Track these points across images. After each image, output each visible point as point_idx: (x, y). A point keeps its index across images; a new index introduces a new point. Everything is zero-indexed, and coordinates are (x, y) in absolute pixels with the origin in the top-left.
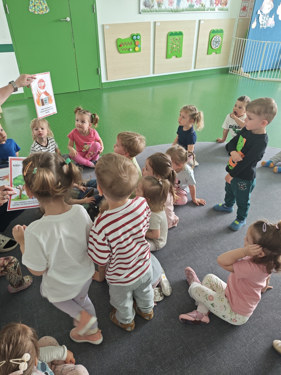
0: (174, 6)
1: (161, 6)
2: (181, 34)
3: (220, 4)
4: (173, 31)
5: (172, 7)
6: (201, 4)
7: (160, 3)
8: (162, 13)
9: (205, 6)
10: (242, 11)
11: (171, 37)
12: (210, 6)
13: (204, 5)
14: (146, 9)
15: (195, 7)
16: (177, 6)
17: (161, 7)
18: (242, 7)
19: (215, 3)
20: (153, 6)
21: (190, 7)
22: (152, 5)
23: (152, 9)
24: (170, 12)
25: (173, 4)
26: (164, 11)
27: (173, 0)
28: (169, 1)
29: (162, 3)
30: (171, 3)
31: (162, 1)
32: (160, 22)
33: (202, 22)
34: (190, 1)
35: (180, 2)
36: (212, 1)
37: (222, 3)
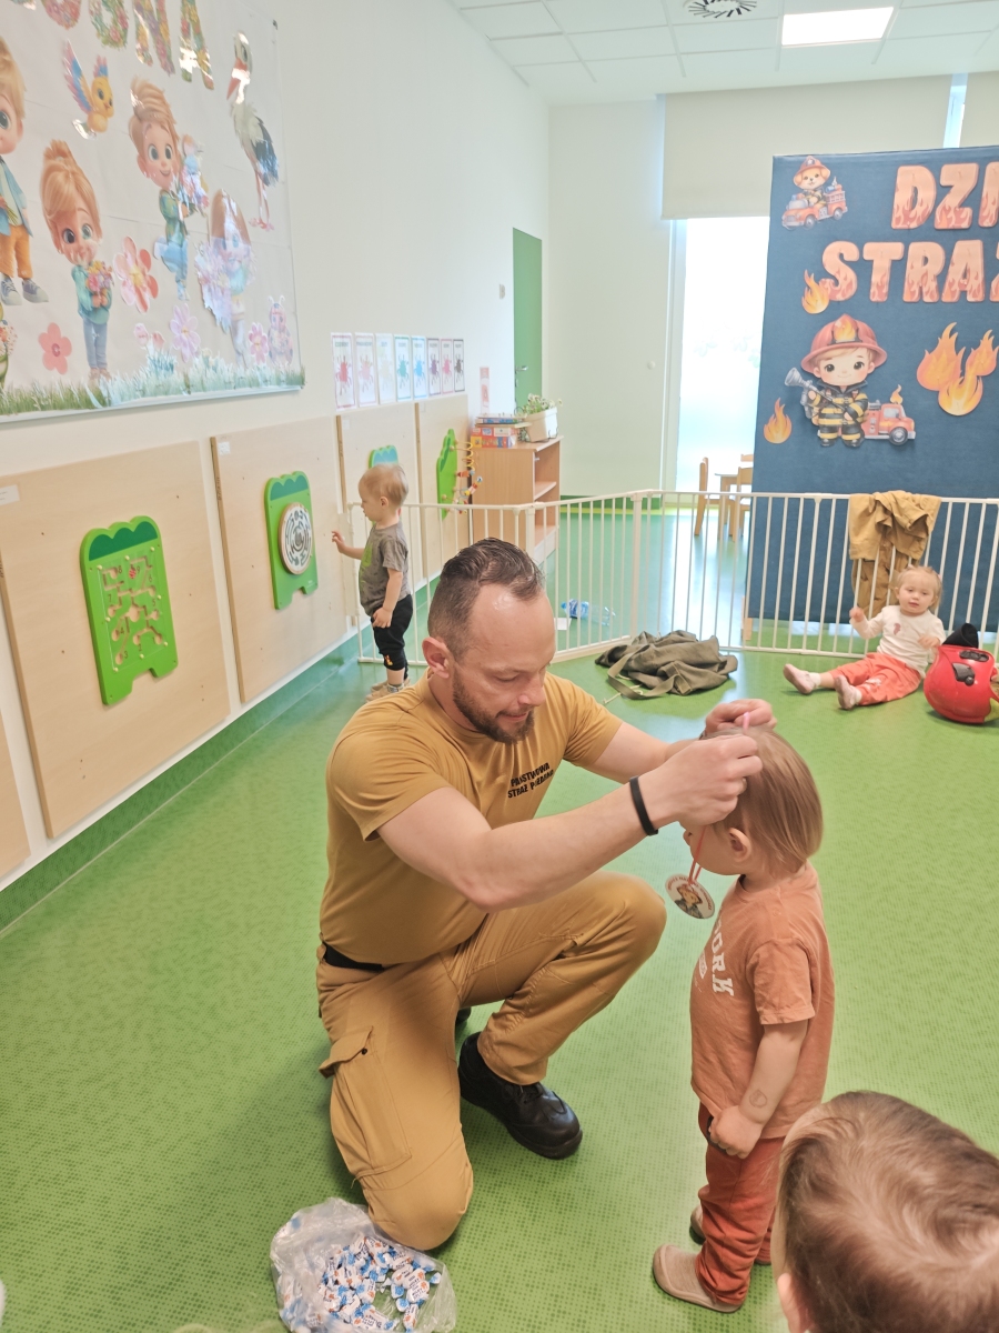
0: (77, 374)
2: (146, 531)
3: (270, 354)
4: (106, 524)
8: (12, 417)
10: (340, 384)
11: (100, 564)
16: (92, 368)
18: (337, 367)
21: (157, 374)
24: (62, 408)
25: (67, 358)
26: (27, 405)
27: (63, 335)
28: (42, 339)
29: (1, 352)
30: (56, 350)
31: (1, 343)
32: (19, 481)
33: (224, 451)
34: (151, 341)
35: (104, 346)
36: (240, 340)
37: (276, 350)
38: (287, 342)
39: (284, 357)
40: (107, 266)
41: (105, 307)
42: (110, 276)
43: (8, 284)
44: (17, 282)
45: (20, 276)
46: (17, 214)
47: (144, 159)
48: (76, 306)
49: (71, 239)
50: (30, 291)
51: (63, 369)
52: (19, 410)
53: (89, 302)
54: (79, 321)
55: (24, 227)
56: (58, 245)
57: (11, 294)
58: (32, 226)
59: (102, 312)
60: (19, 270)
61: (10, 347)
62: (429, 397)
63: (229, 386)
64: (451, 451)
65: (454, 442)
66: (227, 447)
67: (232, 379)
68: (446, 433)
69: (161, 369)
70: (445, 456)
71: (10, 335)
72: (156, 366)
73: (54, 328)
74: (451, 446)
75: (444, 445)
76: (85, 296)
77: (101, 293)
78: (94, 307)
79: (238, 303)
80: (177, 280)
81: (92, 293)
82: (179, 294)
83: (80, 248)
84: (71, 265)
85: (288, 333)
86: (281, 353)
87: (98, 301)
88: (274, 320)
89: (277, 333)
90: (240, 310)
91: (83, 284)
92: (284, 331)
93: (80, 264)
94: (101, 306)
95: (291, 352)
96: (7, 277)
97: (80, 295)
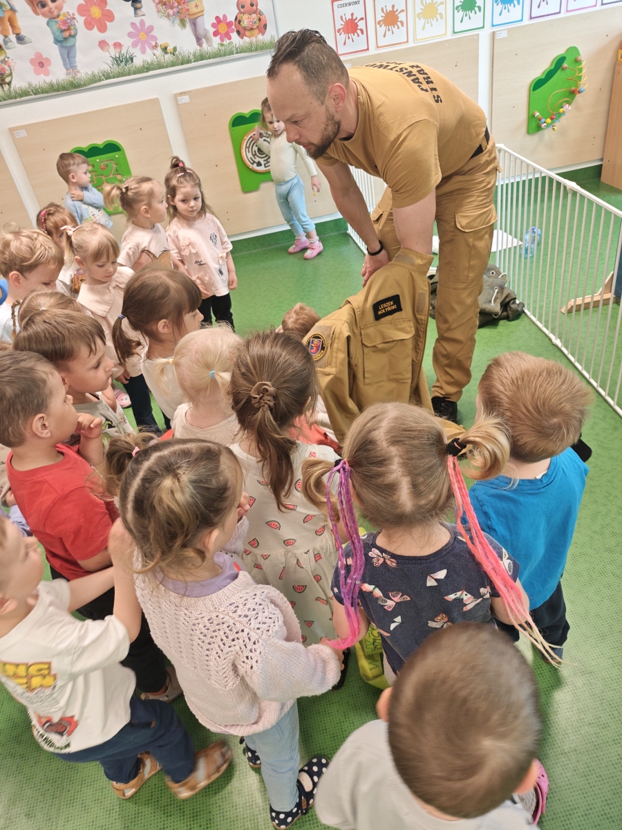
0: (58, 73)
1: (7, 80)
2: (112, 148)
5: (48, 79)
6: (156, 46)
7: (3, 75)
8: (18, 100)
9: (175, 49)
13: (170, 49)
15: (138, 62)
16: (67, 70)
17: (9, 84)
21: (119, 65)
24: (47, 92)
26: (24, 93)
27: (44, 56)
28: (32, 61)
29: (8, 72)
30: (41, 65)
31: (6, 67)
32: (26, 127)
33: (184, 101)
34: (112, 47)
35: (75, 57)
36: (200, 31)
37: (245, 29)
38: (260, 20)
39: (256, 31)
40: (71, 15)
41: (74, 36)
43: (7, 39)
44: (13, 37)
45: (14, 34)
46: (6, 3)
48: (51, 39)
49: (43, 5)
50: (20, 39)
51: (47, 74)
52: (21, 96)
53: (60, 36)
55: (13, 10)
57: (9, 44)
58: (17, 7)
59: (71, 39)
60: (13, 31)
61: (12, 69)
62: (526, 21)
63: (189, 61)
64: (563, 69)
65: (577, 61)
66: (186, 99)
67: (192, 57)
68: (560, 51)
69: (122, 61)
70: (550, 74)
71: (12, 64)
72: (117, 61)
73: (39, 55)
74: (565, 65)
75: (551, 65)
76: (58, 33)
77: (69, 29)
78: (65, 38)
79: (196, 6)
80: (132, 5)
81: (63, 31)
82: (136, 14)
83: (50, 9)
84: (47, 19)
85: (261, 13)
86: (252, 29)
87: (67, 34)
88: (243, 7)
89: (246, 16)
90: (199, 10)
91: (55, 27)
92: (255, 12)
93: (52, 18)
94: (70, 36)
95: (265, 26)
96: (6, 37)
97: (53, 33)
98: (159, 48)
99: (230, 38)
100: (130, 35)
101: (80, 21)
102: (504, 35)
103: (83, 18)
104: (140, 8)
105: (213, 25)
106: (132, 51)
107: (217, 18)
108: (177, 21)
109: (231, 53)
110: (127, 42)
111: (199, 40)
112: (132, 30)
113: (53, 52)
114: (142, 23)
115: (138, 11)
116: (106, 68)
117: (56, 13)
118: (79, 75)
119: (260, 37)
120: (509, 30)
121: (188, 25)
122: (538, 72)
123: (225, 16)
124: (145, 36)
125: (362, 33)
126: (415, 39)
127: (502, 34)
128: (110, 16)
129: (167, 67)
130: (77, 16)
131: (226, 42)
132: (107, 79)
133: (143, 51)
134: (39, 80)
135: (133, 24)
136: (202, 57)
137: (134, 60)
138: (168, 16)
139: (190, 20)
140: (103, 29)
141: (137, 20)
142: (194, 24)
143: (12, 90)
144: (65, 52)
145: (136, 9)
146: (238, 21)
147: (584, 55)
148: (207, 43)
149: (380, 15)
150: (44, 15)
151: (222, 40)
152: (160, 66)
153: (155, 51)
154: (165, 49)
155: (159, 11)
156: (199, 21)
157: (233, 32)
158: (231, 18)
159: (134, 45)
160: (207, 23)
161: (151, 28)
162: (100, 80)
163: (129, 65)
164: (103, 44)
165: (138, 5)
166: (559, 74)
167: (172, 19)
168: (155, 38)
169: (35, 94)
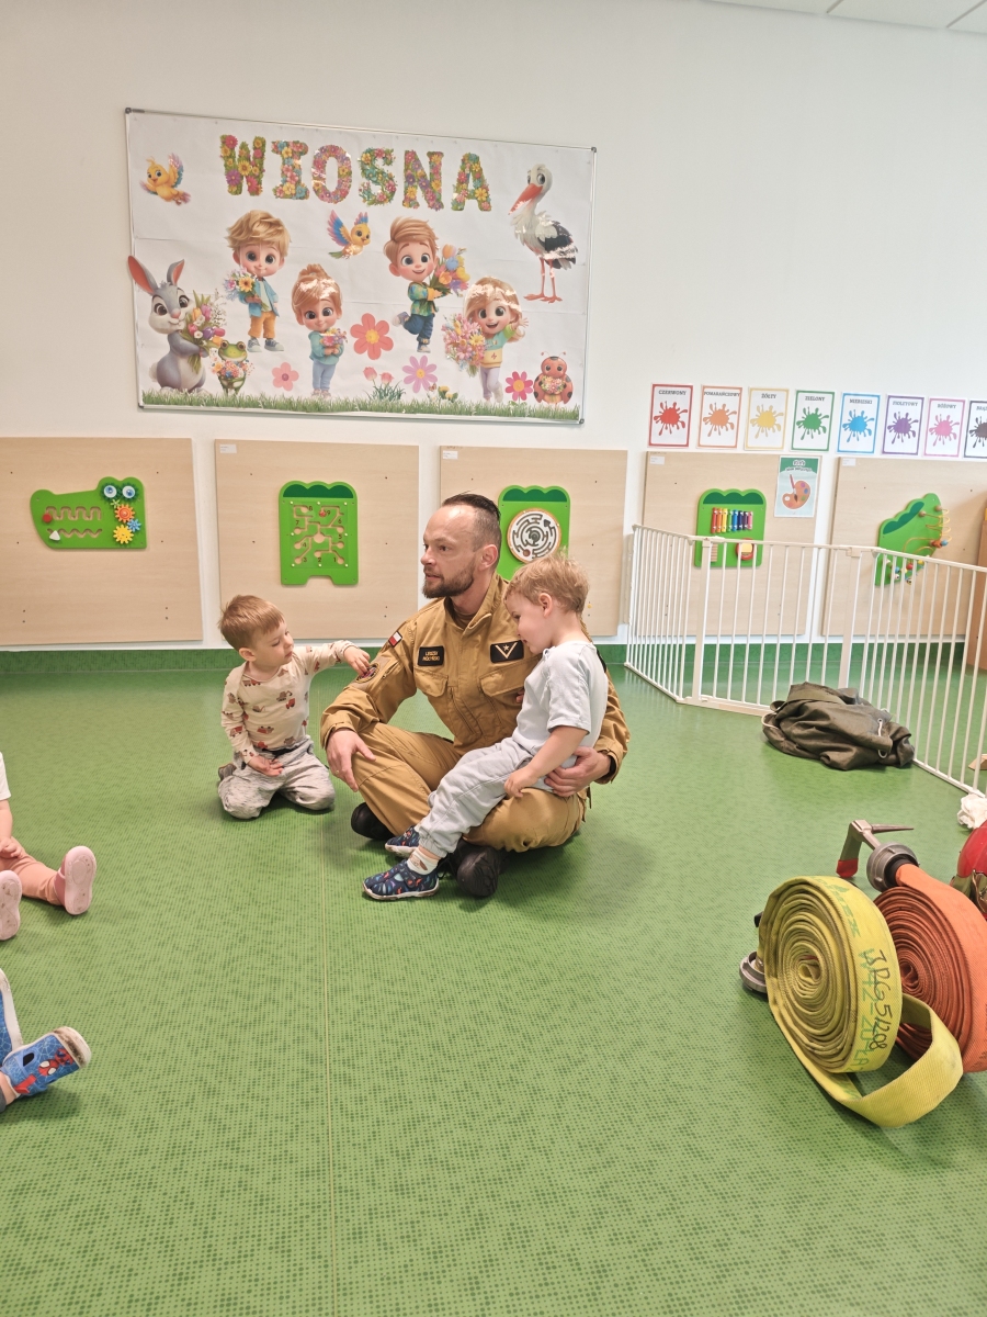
0: (303, 390)
1: (236, 384)
2: (343, 491)
3: (536, 395)
5: (288, 395)
6: (433, 388)
7: (232, 377)
8: (241, 409)
9: (455, 396)
10: (658, 426)
11: (297, 501)
12: (484, 400)
13: (450, 394)
14: (167, 390)
15: (406, 400)
16: (315, 389)
17: (237, 389)
18: (658, 411)
19: (508, 390)
20: (199, 385)
21: (381, 398)
22: (196, 381)
23: (194, 394)
24: (281, 409)
25: (294, 383)
26: (254, 404)
27: (293, 369)
28: (275, 371)
29: (241, 375)
30: (285, 378)
31: (241, 371)
32: (238, 443)
33: (449, 457)
34: (379, 377)
35: (330, 378)
36: (492, 382)
37: (545, 392)
38: (565, 386)
39: (558, 398)
40: (342, 332)
41: (337, 356)
42: (344, 337)
43: (254, 341)
44: (262, 340)
45: (264, 337)
46: (268, 304)
47: (397, 266)
48: (309, 352)
49: (312, 316)
50: (270, 344)
51: (289, 388)
52: (246, 407)
53: (320, 352)
54: (311, 363)
55: (274, 313)
56: (300, 321)
57: (254, 347)
58: (279, 311)
59: (333, 358)
60: (264, 335)
61: (247, 373)
62: (877, 454)
63: (469, 413)
64: (921, 516)
65: (937, 510)
66: (453, 455)
67: (473, 408)
68: (918, 496)
69: (386, 395)
70: (904, 519)
71: (249, 368)
72: (381, 393)
73: (286, 365)
74: (923, 511)
75: (907, 508)
76: (319, 348)
77: (334, 347)
78: (326, 355)
79: (494, 356)
80: (418, 339)
81: (325, 347)
82: (419, 349)
83: (319, 322)
84: (310, 331)
85: (568, 380)
86: (553, 394)
87: (330, 351)
88: (548, 369)
89: (550, 379)
90: (497, 360)
91: (318, 341)
92: (561, 377)
93: (317, 330)
94: (333, 354)
95: (570, 394)
96: (254, 338)
97: (313, 347)
98: (436, 391)
99: (524, 398)
100: (406, 369)
101: (350, 341)
102: (852, 463)
103: (355, 340)
104: (426, 344)
105: (508, 380)
106: (402, 386)
107: (515, 374)
108: (467, 366)
109: (522, 414)
110: (399, 377)
111: (486, 393)
112: (409, 364)
113: (305, 367)
114: (424, 360)
115: (423, 347)
116: (364, 397)
117: (324, 327)
118: (328, 399)
119: (561, 405)
120: (857, 459)
121: (478, 374)
122: (891, 512)
123: (524, 374)
124: (423, 373)
125: (684, 426)
126: (745, 446)
127: (849, 461)
128: (388, 345)
129: (440, 413)
130: (348, 336)
131: (519, 401)
132: (361, 410)
133: (416, 389)
134: (276, 393)
135: (413, 360)
136: (486, 412)
137: (402, 396)
138: (458, 359)
139: (482, 369)
140: (375, 355)
141: (419, 356)
142: (486, 374)
143: (237, 396)
144: (320, 370)
145: (421, 344)
146: (539, 381)
147: (944, 504)
148: (496, 397)
149: (707, 413)
150: (309, 326)
151: (515, 398)
152: (431, 411)
153: (431, 393)
154: (443, 394)
155: (448, 352)
156: (493, 372)
157: (530, 392)
158: (532, 377)
159: (407, 381)
160: (501, 377)
161: (433, 367)
162: (353, 410)
163: (394, 401)
164: (369, 372)
165: (425, 341)
166: (915, 520)
167: (461, 363)
168: (434, 379)
169: (265, 407)
